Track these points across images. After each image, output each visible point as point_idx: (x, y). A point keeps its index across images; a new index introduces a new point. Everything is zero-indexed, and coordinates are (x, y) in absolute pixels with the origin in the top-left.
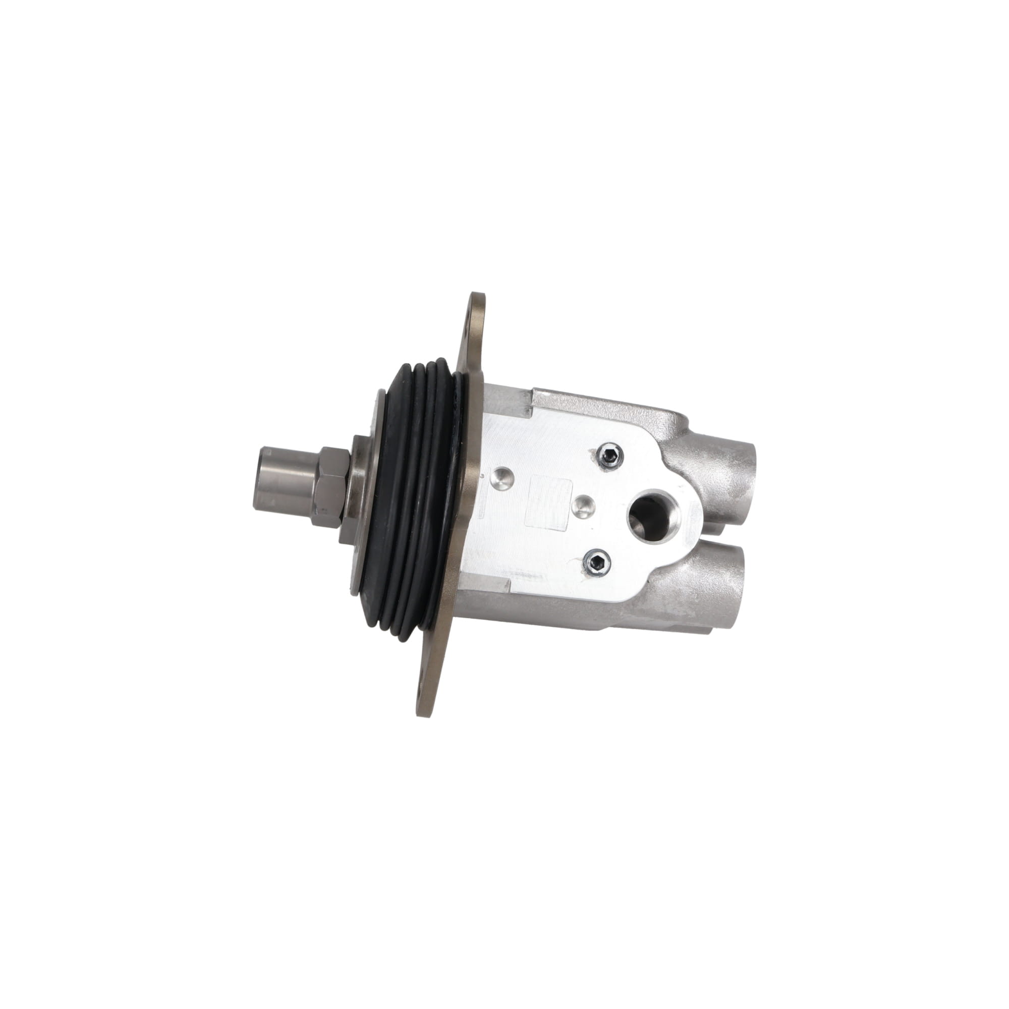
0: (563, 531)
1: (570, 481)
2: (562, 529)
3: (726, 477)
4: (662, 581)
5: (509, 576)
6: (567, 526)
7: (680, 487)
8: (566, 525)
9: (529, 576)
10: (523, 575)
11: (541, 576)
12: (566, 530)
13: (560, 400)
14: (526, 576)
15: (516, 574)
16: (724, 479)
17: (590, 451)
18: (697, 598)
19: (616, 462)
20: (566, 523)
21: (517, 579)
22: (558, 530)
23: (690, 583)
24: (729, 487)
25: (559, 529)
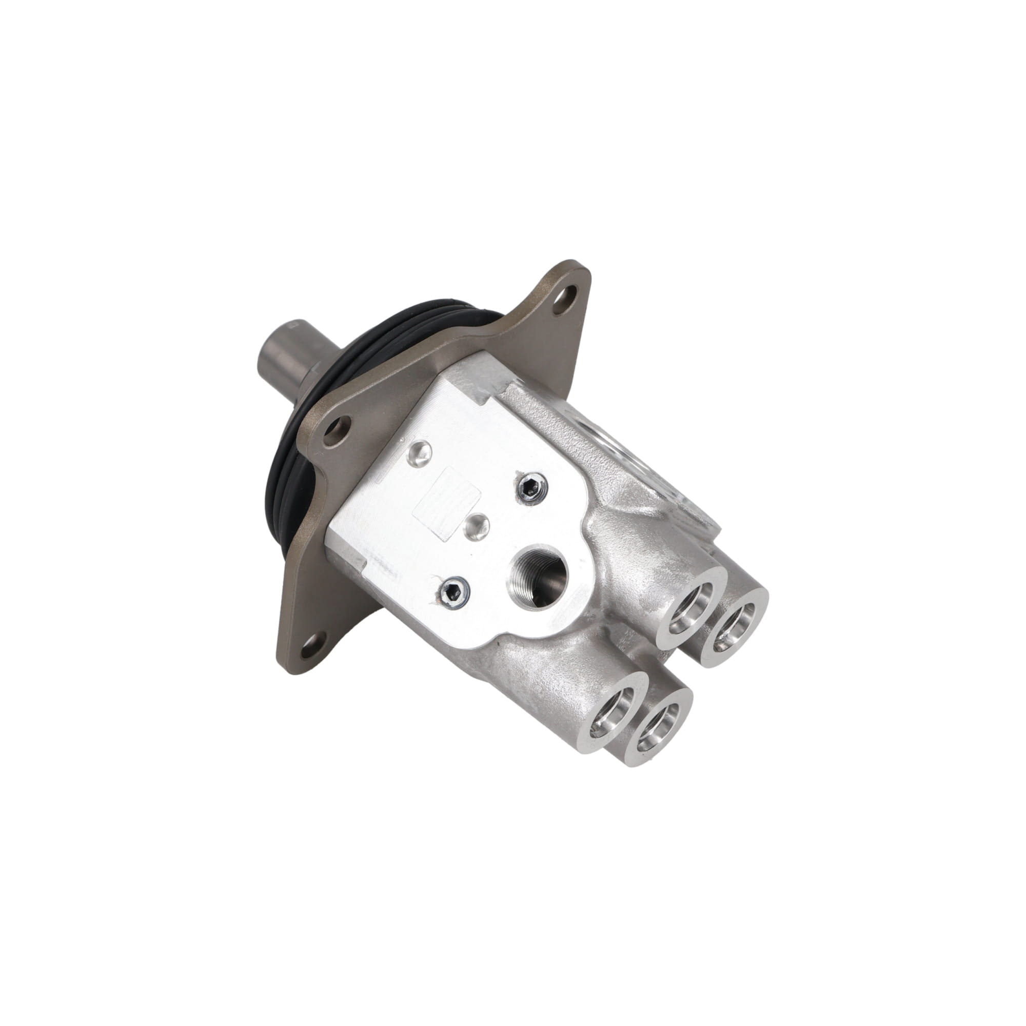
0: (443, 541)
1: (481, 493)
2: (443, 539)
3: (645, 581)
4: (514, 652)
5: (367, 558)
6: (449, 538)
7: (581, 560)
8: (449, 536)
9: (386, 568)
10: (381, 564)
11: (396, 576)
12: (446, 541)
13: (531, 406)
14: (383, 566)
15: (375, 559)
16: (641, 581)
17: (517, 472)
18: (541, 693)
19: (532, 497)
20: (451, 535)
21: (373, 564)
22: (438, 537)
23: (540, 673)
24: (642, 593)
25: (441, 536)
